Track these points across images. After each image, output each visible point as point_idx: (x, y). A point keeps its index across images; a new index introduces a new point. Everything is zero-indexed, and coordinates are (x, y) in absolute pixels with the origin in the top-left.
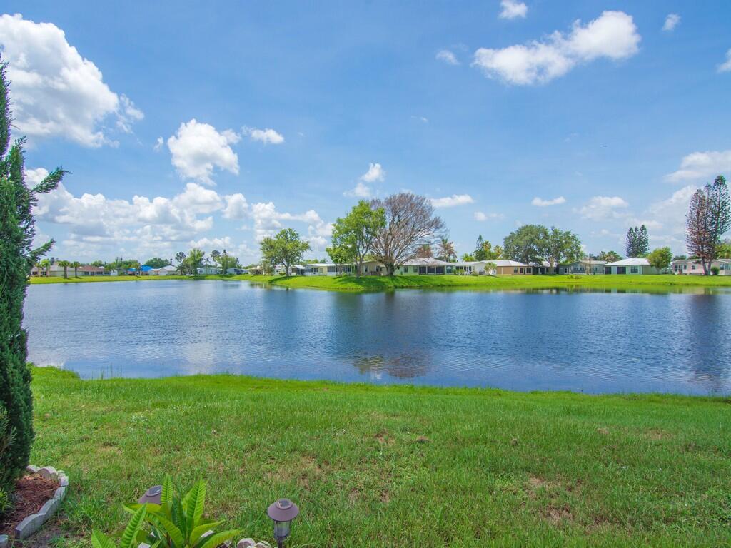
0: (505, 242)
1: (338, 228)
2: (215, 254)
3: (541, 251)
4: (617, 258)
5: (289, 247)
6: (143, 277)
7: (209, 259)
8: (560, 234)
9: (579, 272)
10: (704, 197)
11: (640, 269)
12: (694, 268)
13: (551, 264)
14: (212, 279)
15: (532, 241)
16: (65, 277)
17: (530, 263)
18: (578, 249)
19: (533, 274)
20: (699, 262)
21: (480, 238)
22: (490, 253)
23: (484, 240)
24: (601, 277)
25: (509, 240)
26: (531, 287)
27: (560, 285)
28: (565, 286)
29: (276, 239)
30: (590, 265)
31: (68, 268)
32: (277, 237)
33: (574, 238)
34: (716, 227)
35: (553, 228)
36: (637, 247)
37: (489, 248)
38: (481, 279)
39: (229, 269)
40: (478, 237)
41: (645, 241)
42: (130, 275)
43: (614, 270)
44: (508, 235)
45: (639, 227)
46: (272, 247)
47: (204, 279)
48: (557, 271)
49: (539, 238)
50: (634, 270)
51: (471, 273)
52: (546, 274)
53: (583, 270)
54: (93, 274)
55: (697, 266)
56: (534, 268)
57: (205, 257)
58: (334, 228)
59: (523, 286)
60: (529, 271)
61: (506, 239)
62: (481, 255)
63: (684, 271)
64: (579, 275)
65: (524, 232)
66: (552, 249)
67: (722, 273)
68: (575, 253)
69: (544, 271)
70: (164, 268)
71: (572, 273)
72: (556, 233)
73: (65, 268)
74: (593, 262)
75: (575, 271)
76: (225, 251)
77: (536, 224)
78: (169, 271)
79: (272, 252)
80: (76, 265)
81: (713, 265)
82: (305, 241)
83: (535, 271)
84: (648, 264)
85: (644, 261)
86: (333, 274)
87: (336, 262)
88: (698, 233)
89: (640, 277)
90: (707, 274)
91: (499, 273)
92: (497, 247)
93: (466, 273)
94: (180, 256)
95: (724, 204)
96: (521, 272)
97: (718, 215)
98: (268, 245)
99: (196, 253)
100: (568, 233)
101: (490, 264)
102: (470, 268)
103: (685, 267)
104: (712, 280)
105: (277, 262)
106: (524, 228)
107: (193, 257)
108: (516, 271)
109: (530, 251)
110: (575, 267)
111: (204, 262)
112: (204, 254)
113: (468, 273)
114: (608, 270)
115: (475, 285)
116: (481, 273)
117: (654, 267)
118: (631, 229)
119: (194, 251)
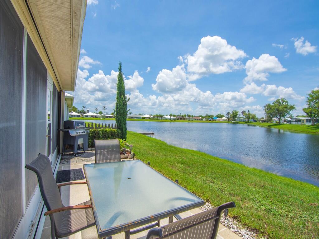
1: (312, 97)
2: (244, 112)
5: (281, 108)
6: (213, 121)
7: (240, 115)
14: (241, 123)
16: (189, 120)
29: (273, 104)
31: (190, 117)
32: (274, 103)
39: (250, 119)
42: (209, 120)
46: (270, 108)
47: (237, 123)
54: (197, 120)
57: (239, 114)
58: (308, 96)
70: (222, 118)
73: (189, 117)
76: (249, 111)
78: (224, 120)
79: (271, 111)
80: (192, 116)
82: (292, 105)
86: (310, 124)
87: (310, 116)
94: (228, 113)
98: (268, 108)
99: (235, 112)
105: (274, 116)
107: (233, 113)
111: (238, 116)
112: (238, 112)
119: (234, 111)
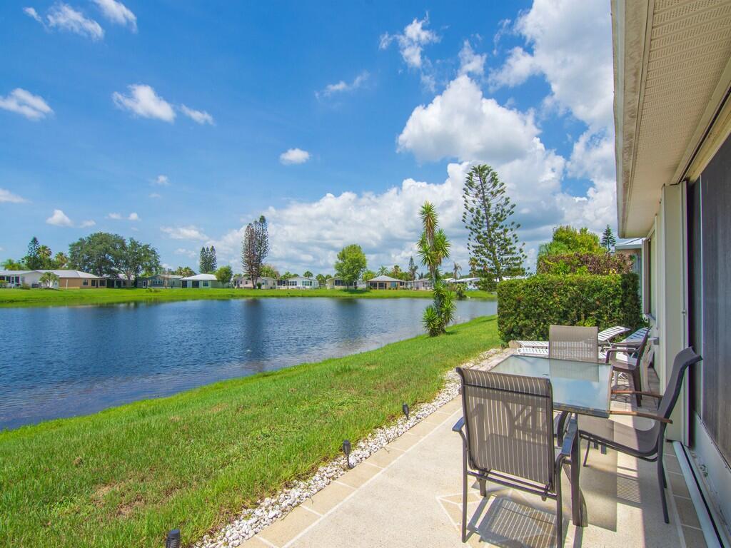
0: (71, 249)
3: (117, 262)
4: (192, 273)
8: (139, 246)
9: (157, 285)
10: (253, 229)
11: (210, 283)
12: (246, 283)
13: (129, 277)
15: (107, 251)
17: (105, 275)
18: (157, 263)
19: (108, 287)
20: (249, 279)
21: (35, 241)
22: (49, 261)
23: (41, 243)
24: (178, 291)
25: (77, 248)
26: (105, 301)
27: (138, 298)
28: (143, 299)
30: (168, 279)
33: (153, 252)
34: (260, 253)
35: (131, 239)
36: (208, 265)
37: (48, 255)
38: (33, 293)
40: (32, 239)
41: (214, 260)
43: (190, 284)
44: (76, 241)
45: (210, 248)
48: (136, 284)
49: (115, 249)
50: (206, 283)
51: (18, 285)
52: (123, 288)
53: (161, 284)
55: (249, 281)
56: (108, 280)
59: (95, 302)
60: (102, 283)
61: (73, 246)
62: (35, 263)
63: (241, 286)
64: (158, 288)
65: (98, 240)
66: (131, 261)
67: (263, 287)
68: (154, 267)
69: (121, 284)
71: (150, 286)
72: (134, 244)
74: (171, 276)
75: (154, 284)
77: (112, 232)
81: (259, 281)
83: (113, 283)
84: (216, 279)
85: (213, 277)
88: (249, 257)
89: (211, 290)
90: (254, 288)
91: (63, 285)
92: (61, 254)
93: (9, 285)
95: (265, 237)
96: (93, 284)
97: (261, 244)
100: (148, 246)
101: (49, 274)
102: (17, 279)
103: (241, 283)
104: (257, 293)
106: (98, 235)
108: (85, 284)
109: (105, 261)
110: (154, 280)
113: (13, 285)
114: (184, 284)
115: (25, 301)
116: (34, 286)
117: (220, 283)
118: (203, 249)
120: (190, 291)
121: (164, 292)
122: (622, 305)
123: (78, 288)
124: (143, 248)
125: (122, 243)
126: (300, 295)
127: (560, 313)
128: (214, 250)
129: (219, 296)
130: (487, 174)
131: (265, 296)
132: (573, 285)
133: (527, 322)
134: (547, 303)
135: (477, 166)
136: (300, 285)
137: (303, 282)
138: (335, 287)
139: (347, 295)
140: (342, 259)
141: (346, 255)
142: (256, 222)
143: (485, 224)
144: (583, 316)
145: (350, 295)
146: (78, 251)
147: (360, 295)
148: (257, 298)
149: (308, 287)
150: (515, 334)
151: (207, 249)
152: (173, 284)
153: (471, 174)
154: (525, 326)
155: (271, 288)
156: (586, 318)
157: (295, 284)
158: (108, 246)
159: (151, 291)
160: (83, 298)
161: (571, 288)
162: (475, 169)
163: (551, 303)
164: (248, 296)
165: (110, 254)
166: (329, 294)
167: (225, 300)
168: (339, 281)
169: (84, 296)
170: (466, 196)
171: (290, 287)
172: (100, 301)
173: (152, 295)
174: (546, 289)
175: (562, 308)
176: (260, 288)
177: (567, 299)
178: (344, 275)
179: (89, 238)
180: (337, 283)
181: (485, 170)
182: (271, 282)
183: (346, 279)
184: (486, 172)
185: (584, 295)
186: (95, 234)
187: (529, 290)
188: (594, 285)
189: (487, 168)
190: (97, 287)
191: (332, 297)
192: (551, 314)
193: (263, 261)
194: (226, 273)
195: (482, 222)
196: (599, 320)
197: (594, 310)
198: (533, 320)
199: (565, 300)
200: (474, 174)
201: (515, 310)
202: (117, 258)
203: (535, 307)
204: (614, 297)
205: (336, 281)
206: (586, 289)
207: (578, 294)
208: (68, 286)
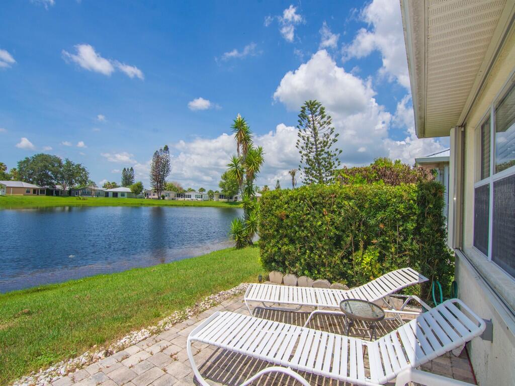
0: (19, 166)
3: (56, 177)
4: (115, 186)
8: (73, 165)
9: (87, 195)
10: (159, 155)
11: (126, 195)
12: (154, 195)
13: (64, 188)
15: (46, 167)
17: (45, 186)
18: (87, 178)
19: (47, 195)
20: (155, 192)
22: (4, 174)
24: (102, 199)
25: (24, 164)
26: (45, 206)
27: (71, 204)
28: (75, 204)
30: (94, 190)
33: (84, 170)
34: (164, 173)
35: (67, 160)
36: (127, 181)
37: (4, 170)
41: (133, 177)
43: (110, 194)
44: (23, 159)
45: (130, 169)
48: (70, 193)
49: (53, 166)
50: (123, 194)
52: (61, 196)
53: (89, 194)
55: (155, 193)
56: (47, 189)
59: (35, 206)
60: (42, 192)
61: (21, 163)
63: (150, 197)
64: (86, 197)
65: (40, 159)
66: (66, 176)
67: (166, 198)
68: (84, 181)
69: (58, 193)
71: (81, 195)
72: (69, 163)
75: (84, 194)
77: (51, 154)
83: (50, 193)
84: (131, 191)
85: (128, 190)
88: (155, 175)
89: (126, 200)
90: (159, 198)
91: (8, 192)
92: (13, 169)
95: (168, 162)
96: (34, 193)
97: (165, 166)
100: (79, 165)
103: (150, 195)
104: (161, 202)
106: (39, 156)
108: (28, 192)
109: (47, 176)
110: (84, 191)
114: (107, 194)
117: (134, 194)
118: (125, 169)
120: (111, 199)
121: (90, 200)
122: (417, 231)
123: (22, 195)
124: (76, 166)
125: (59, 162)
126: (193, 205)
127: (331, 238)
128: (133, 170)
129: (132, 204)
130: (317, 108)
131: (166, 205)
132: (349, 198)
133: (291, 248)
134: (314, 223)
135: (308, 101)
136: (193, 198)
137: (196, 196)
138: (220, 199)
139: (228, 206)
140: (225, 179)
141: (228, 177)
142: (161, 150)
143: (315, 150)
144: (361, 244)
145: (229, 206)
146: (25, 167)
147: (237, 206)
148: (161, 206)
149: (199, 199)
150: (277, 262)
151: (128, 169)
152: (98, 194)
153: (303, 108)
154: (288, 253)
155: (173, 199)
156: (365, 248)
157: (189, 196)
158: (47, 164)
159: (80, 199)
160: (22, 203)
161: (346, 203)
162: (307, 103)
163: (320, 223)
164: (153, 205)
165: (50, 170)
166: (214, 205)
167: (137, 207)
168: (223, 195)
169: (24, 201)
170: (300, 126)
171: (186, 199)
172: (40, 206)
173: (81, 202)
174: (315, 204)
175: (333, 232)
176: (163, 198)
177: (341, 219)
178: (226, 191)
179: (33, 157)
180: (221, 196)
181: (315, 105)
182: (172, 194)
183: (227, 194)
184: (316, 106)
185: (364, 214)
186: (38, 155)
187: (293, 205)
188: (376, 200)
189: (317, 104)
190: (38, 194)
191: (217, 207)
192: (320, 239)
193: (166, 179)
194: (138, 187)
195: (312, 148)
196: (384, 252)
197: (377, 236)
198: (298, 246)
199: (339, 220)
200: (307, 108)
201: (277, 231)
202: (56, 173)
203: (300, 227)
204: (405, 219)
205: (220, 195)
206: (367, 205)
207: (356, 213)
208: (12, 193)
